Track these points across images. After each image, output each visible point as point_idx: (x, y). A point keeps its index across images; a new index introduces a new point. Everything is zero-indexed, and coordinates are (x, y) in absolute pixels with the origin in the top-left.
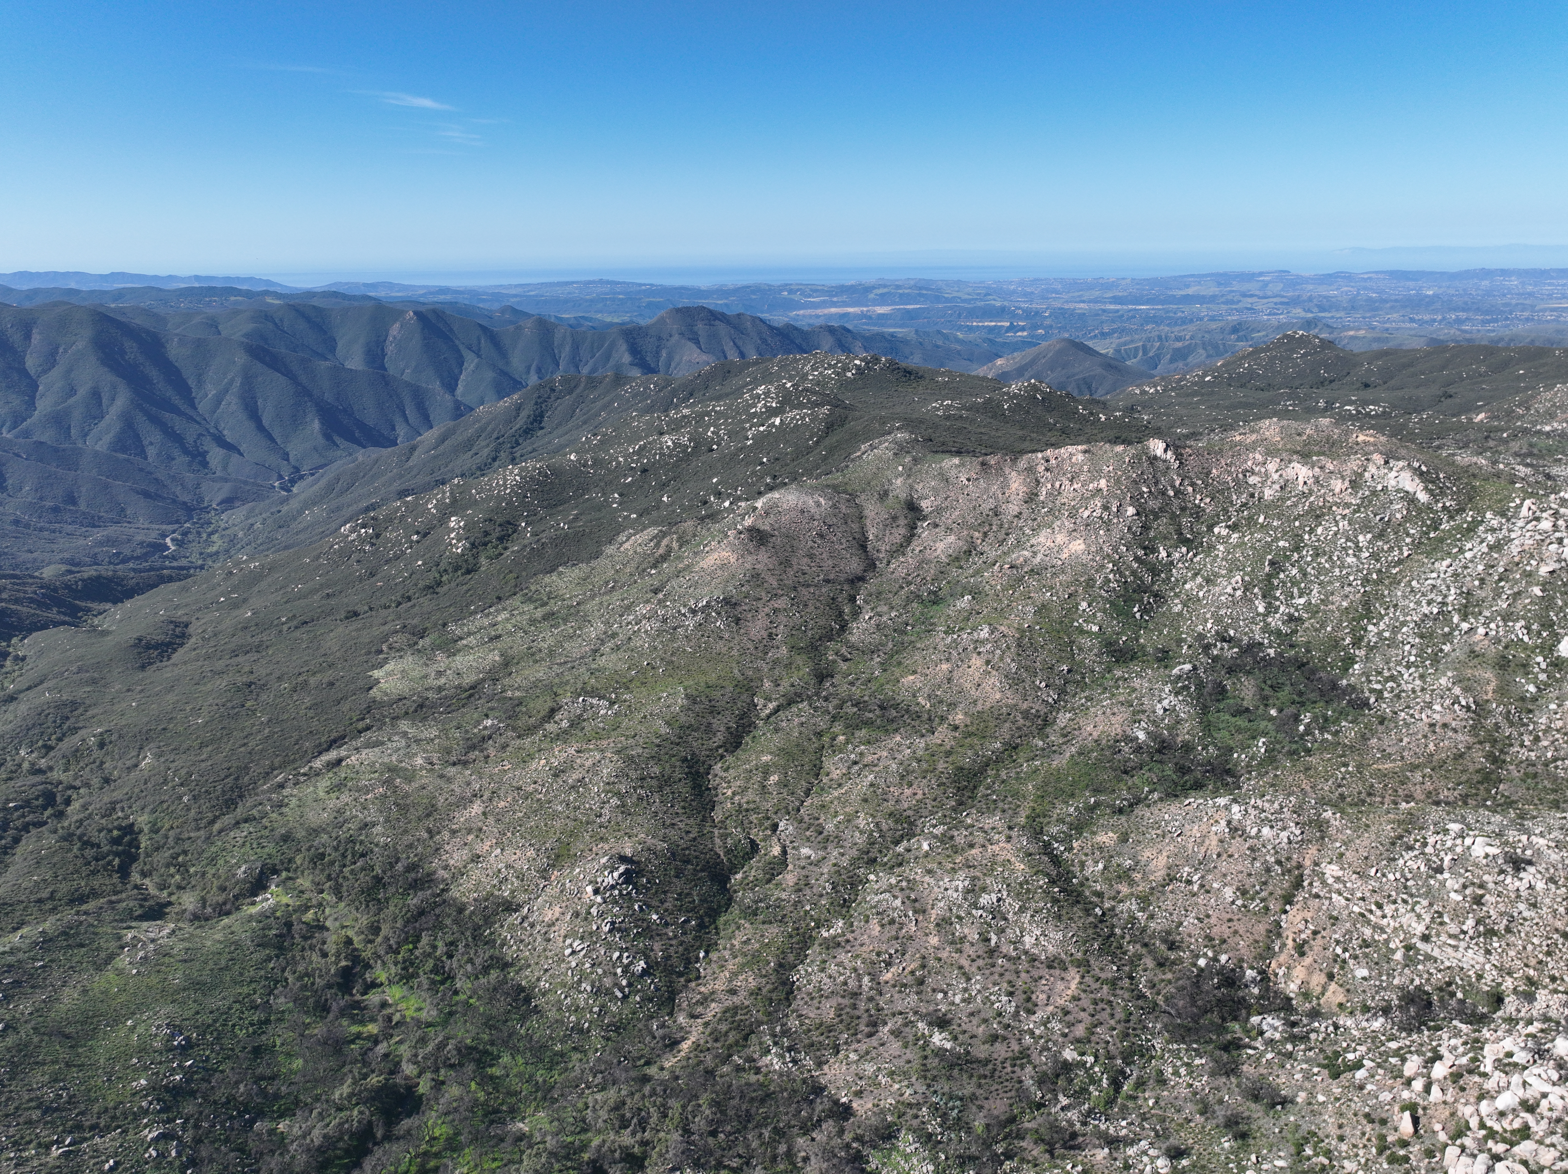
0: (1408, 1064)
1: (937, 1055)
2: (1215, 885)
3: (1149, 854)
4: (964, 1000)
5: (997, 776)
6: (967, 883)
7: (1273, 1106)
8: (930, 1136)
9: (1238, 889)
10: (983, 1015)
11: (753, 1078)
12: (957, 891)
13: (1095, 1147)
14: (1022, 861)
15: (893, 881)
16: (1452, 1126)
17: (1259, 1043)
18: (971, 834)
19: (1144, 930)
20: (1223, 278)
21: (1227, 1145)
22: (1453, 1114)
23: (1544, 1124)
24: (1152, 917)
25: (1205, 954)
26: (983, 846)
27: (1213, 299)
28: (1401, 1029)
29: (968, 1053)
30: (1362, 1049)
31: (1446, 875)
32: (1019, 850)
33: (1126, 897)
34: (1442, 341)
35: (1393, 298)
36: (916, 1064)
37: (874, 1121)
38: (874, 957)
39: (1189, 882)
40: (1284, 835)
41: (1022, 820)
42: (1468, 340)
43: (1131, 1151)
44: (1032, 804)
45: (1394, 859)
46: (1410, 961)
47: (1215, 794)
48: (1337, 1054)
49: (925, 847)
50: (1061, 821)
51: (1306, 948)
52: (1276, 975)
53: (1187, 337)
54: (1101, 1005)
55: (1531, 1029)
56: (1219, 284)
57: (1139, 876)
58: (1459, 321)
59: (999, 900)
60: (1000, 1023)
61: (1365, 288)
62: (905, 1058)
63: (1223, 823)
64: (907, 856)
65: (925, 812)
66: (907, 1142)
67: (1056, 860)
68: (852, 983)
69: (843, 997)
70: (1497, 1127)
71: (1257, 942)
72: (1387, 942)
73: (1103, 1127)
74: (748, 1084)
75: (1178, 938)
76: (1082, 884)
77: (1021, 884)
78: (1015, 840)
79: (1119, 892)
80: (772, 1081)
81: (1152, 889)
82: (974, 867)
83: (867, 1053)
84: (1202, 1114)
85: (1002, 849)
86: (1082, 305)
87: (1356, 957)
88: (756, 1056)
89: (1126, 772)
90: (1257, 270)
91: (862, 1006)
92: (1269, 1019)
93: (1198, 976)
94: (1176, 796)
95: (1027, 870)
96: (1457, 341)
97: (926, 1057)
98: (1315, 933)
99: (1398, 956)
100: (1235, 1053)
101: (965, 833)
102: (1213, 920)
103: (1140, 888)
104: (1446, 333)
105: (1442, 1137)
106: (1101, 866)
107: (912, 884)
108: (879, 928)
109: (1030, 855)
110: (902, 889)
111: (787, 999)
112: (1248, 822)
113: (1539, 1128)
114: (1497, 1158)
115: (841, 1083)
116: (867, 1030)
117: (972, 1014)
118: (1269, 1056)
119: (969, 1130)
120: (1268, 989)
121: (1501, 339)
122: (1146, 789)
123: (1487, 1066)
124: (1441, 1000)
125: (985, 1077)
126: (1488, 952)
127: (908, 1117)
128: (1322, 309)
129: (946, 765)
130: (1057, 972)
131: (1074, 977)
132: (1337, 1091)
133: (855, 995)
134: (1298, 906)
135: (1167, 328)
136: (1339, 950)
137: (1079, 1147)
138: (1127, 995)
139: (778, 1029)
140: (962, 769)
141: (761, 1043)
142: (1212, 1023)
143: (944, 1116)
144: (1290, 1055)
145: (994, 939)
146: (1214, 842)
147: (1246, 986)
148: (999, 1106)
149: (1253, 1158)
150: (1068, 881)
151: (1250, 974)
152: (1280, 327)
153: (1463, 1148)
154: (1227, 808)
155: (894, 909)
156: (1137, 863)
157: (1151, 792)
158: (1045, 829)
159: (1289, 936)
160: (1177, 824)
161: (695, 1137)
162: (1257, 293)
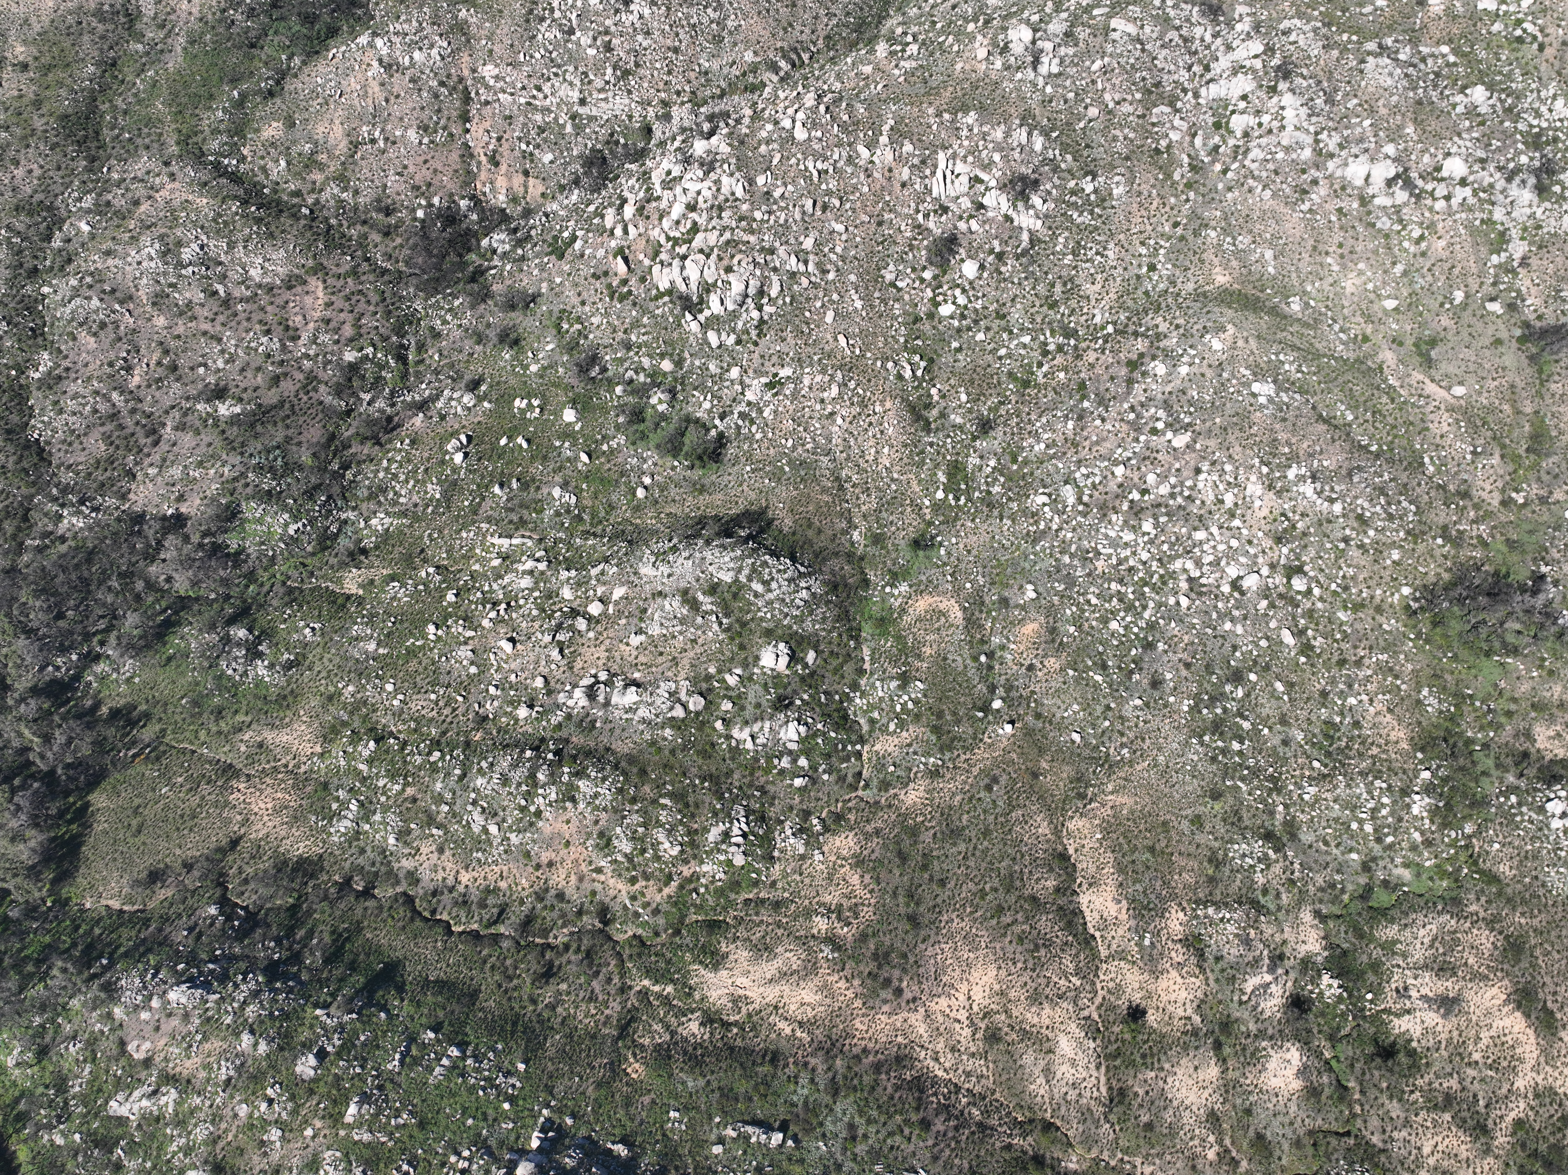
0: (607, 218)
1: (232, 424)
2: (398, 133)
3: (322, 129)
4: (227, 362)
5: (114, 108)
6: (157, 246)
7: (527, 306)
8: (269, 493)
9: (419, 128)
10: (253, 365)
11: (63, 548)
12: (152, 259)
13: (411, 418)
14: (201, 195)
15: (74, 282)
16: (650, 251)
17: (496, 262)
18: (127, 190)
19: (356, 209)
21: (507, 356)
22: (648, 241)
23: (705, 215)
24: (356, 192)
25: (420, 204)
26: (150, 197)
28: (592, 192)
29: (260, 405)
30: (572, 223)
31: (578, 34)
32: (190, 184)
33: (323, 184)
36: (218, 443)
37: (210, 512)
38: (106, 368)
39: (373, 141)
40: (434, 52)
41: (174, 149)
43: (440, 404)
44: (174, 126)
45: (534, 37)
46: (579, 129)
47: (354, 35)
48: (555, 238)
49: (85, 228)
50: (216, 132)
51: (498, 157)
52: (484, 194)
54: (355, 298)
55: (677, 144)
57: (325, 156)
59: (202, 247)
60: (273, 363)
62: (203, 443)
63: (375, 64)
64: (71, 247)
65: (58, 189)
66: (252, 510)
67: (235, 178)
68: (103, 407)
69: (102, 425)
70: (678, 235)
71: (456, 171)
72: (556, 119)
73: (409, 399)
74: (62, 556)
75: (389, 201)
76: (275, 191)
77: (214, 220)
78: (180, 175)
79: (314, 183)
80: (84, 539)
81: (343, 163)
82: (154, 225)
83: (164, 460)
84: (479, 343)
85: (172, 191)
87: (538, 146)
88: (50, 528)
89: (253, 46)
91: (129, 422)
92: (496, 237)
93: (423, 227)
94: (317, 53)
95: (212, 202)
97: (223, 432)
98: (499, 139)
99: (569, 129)
100: (481, 280)
101: (120, 192)
102: (411, 169)
103: (332, 169)
105: (647, 262)
106: (283, 163)
107: (98, 276)
108: (93, 340)
109: (206, 184)
110: (90, 287)
111: (42, 459)
112: (398, 53)
113: (702, 220)
114: (684, 258)
115: (157, 500)
116: (149, 441)
117: (243, 370)
118: (508, 267)
119: (301, 468)
120: (483, 210)
122: (284, 57)
123: (658, 190)
124: (611, 152)
125: (288, 417)
126: (629, 92)
127: (240, 489)
129: (44, 120)
130: (299, 289)
131: (316, 285)
132: (567, 268)
133: (114, 416)
134: (476, 120)
136: (523, 146)
137: (399, 425)
138: (371, 277)
139: (55, 491)
140: (67, 116)
141: (46, 515)
142: (453, 264)
143: (272, 469)
144: (523, 258)
145: (221, 289)
146: (377, 89)
147: (466, 217)
148: (315, 433)
149: (530, 354)
150: (259, 194)
151: (464, 204)
153: (662, 263)
154: (371, 44)
155: (96, 311)
156: (316, 143)
157: (290, 58)
158: (205, 148)
159: (478, 151)
160: (333, 84)
161: (43, 631)
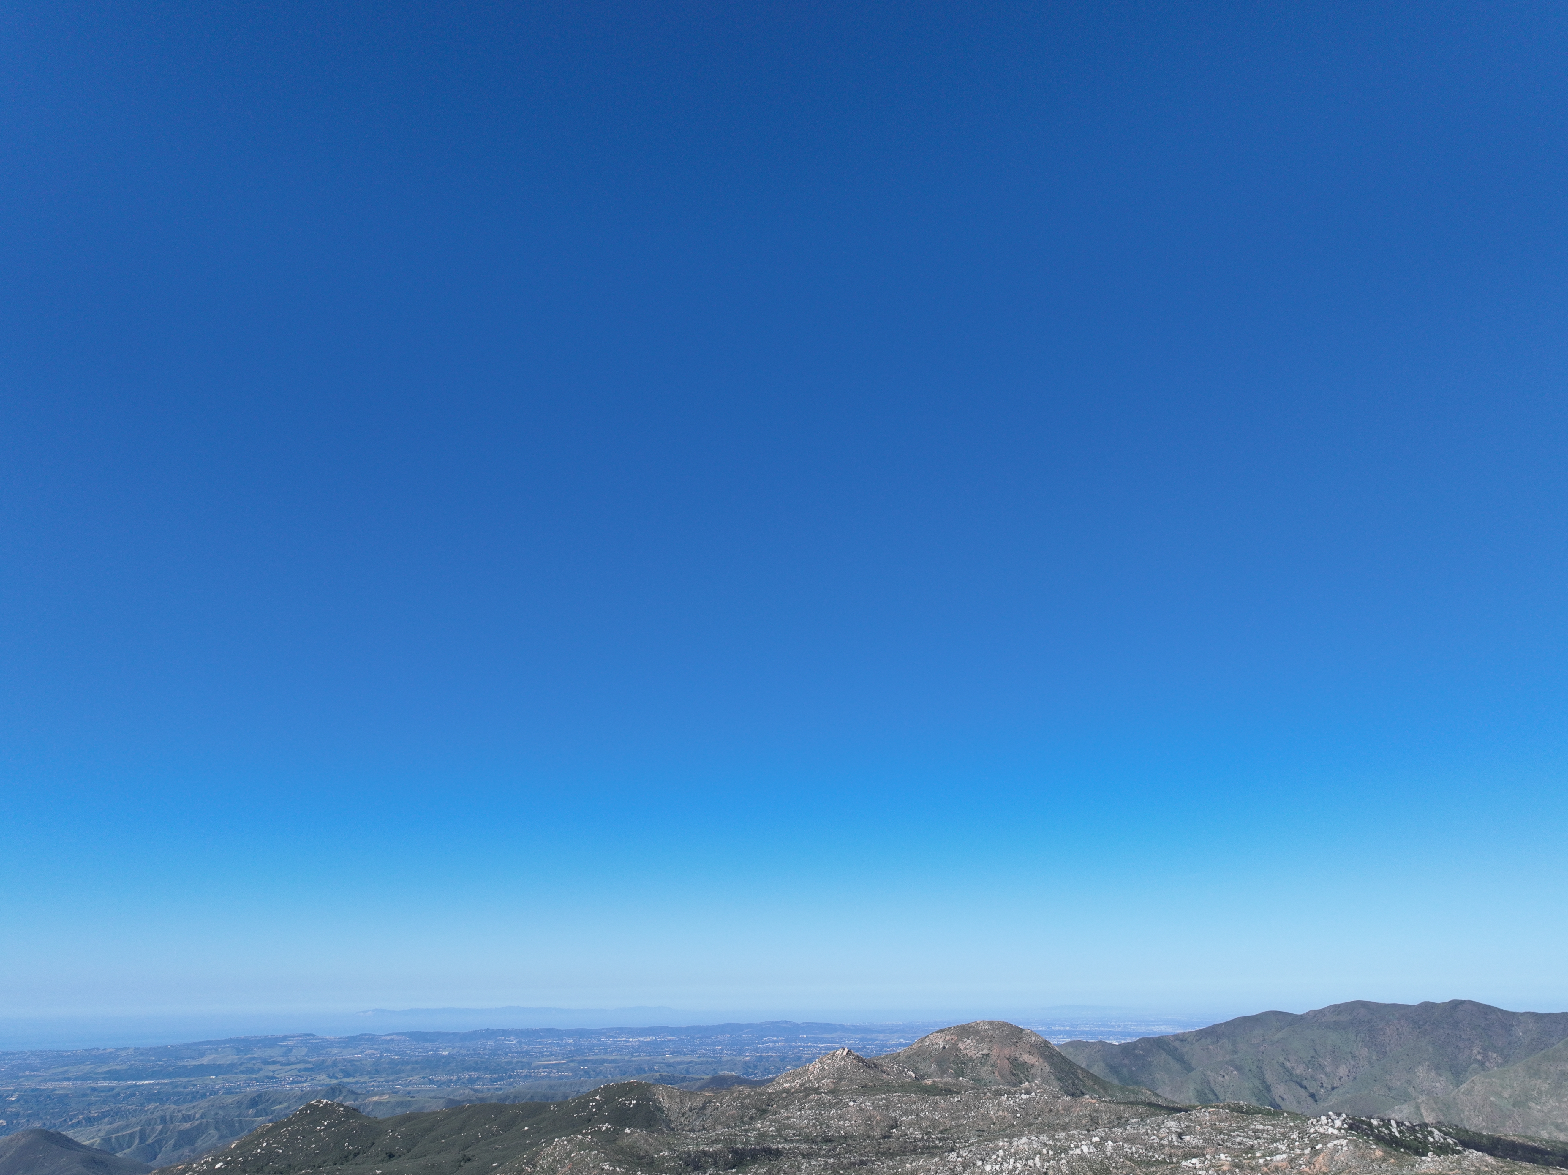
20: (243, 1045)
27: (230, 1068)
34: (458, 1102)
35: (414, 1059)
42: (481, 1099)
53: (197, 1116)
56: (239, 1051)
58: (471, 1081)
61: (388, 1051)
86: (65, 1084)
90: (280, 1034)
96: (470, 1101)
104: (462, 1093)
121: (507, 1097)
128: (347, 1074)
135: (173, 1107)
152: (303, 1096)
162: (280, 1059)
